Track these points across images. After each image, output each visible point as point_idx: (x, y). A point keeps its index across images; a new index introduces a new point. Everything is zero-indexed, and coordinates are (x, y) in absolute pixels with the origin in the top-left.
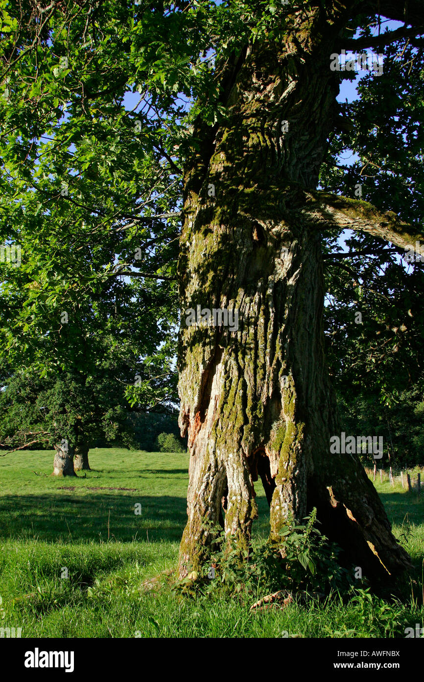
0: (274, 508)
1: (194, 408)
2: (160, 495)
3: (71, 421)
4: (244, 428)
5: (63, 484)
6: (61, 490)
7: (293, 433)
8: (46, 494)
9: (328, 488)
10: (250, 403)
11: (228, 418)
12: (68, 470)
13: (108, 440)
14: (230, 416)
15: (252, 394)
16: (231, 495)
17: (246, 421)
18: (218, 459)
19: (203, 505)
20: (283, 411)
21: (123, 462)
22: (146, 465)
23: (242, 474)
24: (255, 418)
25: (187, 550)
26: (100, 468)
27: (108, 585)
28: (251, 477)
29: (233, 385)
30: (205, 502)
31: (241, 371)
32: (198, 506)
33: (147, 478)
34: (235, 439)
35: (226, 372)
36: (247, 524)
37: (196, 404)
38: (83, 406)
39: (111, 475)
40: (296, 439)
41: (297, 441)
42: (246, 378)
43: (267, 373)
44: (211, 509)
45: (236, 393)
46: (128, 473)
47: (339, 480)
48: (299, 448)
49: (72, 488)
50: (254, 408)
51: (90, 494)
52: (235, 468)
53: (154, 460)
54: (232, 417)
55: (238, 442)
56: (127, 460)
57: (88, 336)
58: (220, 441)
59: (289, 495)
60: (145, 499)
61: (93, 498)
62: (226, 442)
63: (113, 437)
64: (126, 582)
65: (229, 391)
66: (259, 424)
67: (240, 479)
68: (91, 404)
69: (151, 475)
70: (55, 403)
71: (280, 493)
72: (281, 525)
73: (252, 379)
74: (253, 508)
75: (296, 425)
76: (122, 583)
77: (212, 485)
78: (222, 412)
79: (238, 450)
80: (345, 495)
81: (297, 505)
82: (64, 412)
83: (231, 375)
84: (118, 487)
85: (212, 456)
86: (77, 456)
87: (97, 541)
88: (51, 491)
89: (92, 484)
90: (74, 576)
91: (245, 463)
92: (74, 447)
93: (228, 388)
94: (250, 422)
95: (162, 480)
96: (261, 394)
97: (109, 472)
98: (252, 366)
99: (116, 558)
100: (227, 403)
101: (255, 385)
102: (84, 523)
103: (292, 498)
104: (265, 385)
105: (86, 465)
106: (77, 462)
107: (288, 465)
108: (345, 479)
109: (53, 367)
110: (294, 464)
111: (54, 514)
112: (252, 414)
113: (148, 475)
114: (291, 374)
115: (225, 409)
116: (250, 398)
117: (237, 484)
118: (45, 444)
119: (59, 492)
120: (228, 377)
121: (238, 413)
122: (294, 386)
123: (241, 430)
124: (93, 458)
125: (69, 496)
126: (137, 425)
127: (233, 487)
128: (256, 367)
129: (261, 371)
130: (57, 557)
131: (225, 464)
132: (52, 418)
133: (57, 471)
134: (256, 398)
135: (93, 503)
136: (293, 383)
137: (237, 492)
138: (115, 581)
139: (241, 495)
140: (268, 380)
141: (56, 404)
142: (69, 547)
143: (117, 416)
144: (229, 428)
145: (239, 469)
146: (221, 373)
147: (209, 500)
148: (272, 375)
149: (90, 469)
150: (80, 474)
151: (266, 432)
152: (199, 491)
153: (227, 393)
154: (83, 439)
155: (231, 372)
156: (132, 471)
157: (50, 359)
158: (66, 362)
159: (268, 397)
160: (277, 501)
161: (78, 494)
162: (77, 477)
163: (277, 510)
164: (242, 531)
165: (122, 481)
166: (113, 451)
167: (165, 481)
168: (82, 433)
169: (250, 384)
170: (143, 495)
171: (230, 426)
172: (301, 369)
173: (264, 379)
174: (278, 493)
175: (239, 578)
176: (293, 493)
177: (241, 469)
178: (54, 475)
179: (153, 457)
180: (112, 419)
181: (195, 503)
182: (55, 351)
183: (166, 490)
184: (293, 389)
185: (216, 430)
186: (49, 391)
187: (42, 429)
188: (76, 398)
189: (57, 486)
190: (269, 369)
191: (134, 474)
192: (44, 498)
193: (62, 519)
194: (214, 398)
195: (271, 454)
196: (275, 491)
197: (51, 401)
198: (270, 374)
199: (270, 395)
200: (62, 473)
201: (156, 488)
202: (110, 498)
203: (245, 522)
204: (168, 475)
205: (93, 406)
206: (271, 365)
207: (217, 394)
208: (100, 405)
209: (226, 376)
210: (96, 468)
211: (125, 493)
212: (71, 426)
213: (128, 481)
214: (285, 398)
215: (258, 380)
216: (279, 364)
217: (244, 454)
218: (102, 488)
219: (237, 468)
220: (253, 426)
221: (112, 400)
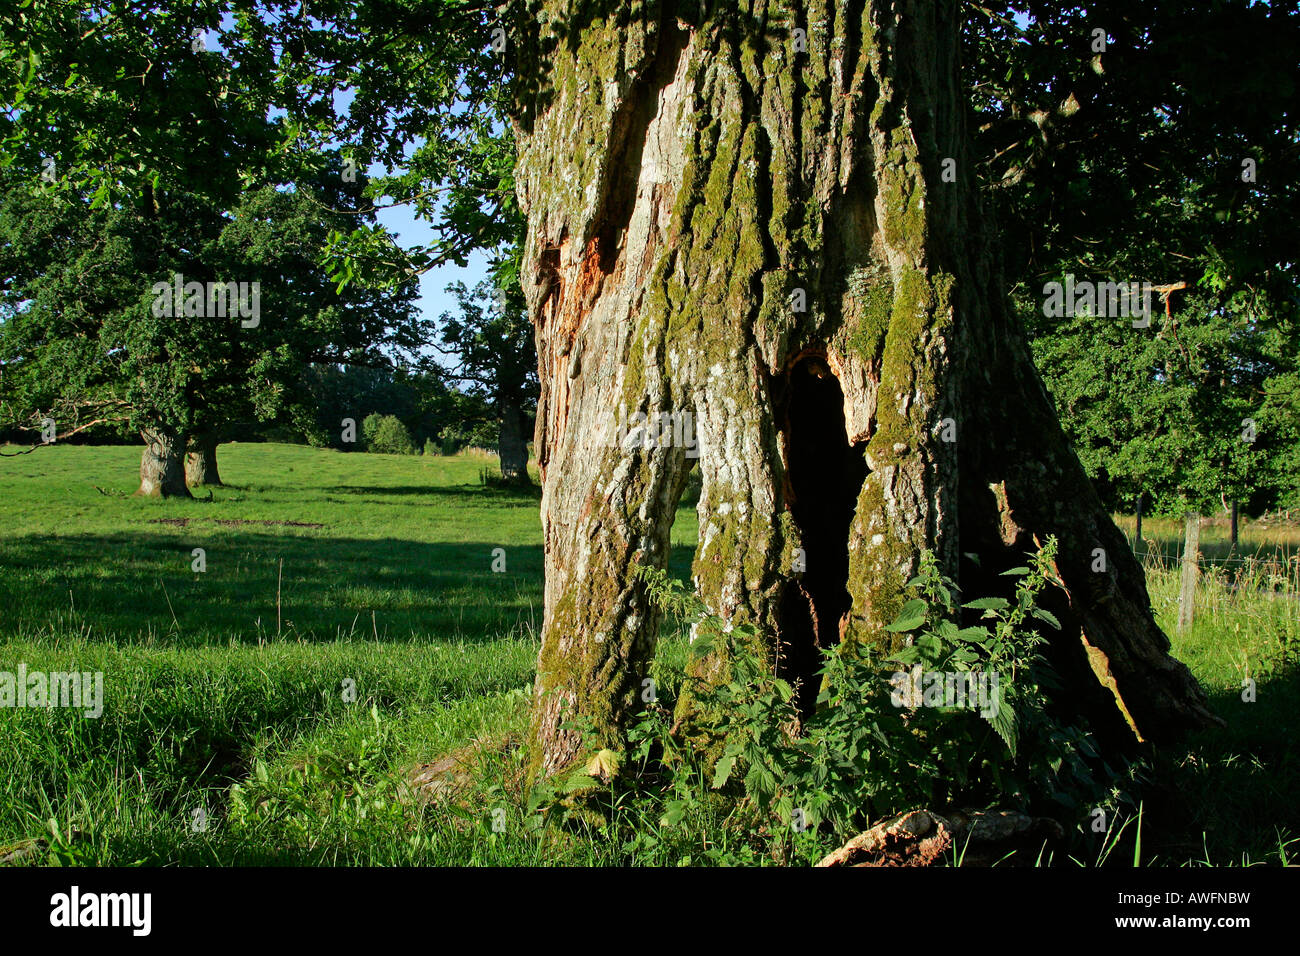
0: (863, 540)
1: (583, 223)
2: (376, 536)
3: (179, 378)
4: (765, 279)
5: (161, 513)
6: (157, 525)
7: (921, 304)
8: (122, 533)
9: (993, 486)
10: (781, 205)
11: (708, 247)
12: (173, 485)
13: (261, 420)
14: (717, 242)
15: (789, 177)
16: (713, 497)
17: (771, 260)
18: (674, 379)
19: (621, 530)
20: (880, 236)
21: (291, 470)
22: (341, 477)
23: (755, 430)
24: (799, 249)
25: (571, 676)
26: (243, 482)
27: (294, 778)
28: (785, 440)
29: (724, 143)
30: (628, 522)
31: (751, 104)
32: (604, 533)
33: (344, 502)
34: (735, 315)
35: (699, 104)
36: (768, 593)
37: (590, 210)
38: (205, 345)
39: (267, 495)
40: (931, 322)
41: (935, 330)
42: (769, 123)
43: (835, 113)
44: (648, 544)
45: (735, 168)
46: (301, 492)
47: (1030, 465)
48: (942, 350)
49: (182, 522)
50: (794, 220)
51: (223, 534)
52: (732, 411)
53: (357, 468)
54: (724, 245)
55: (742, 326)
56: (298, 466)
57: (224, 96)
58: (682, 321)
59: (915, 499)
60: (343, 545)
61: (229, 540)
62: (701, 326)
63: (272, 413)
64: (351, 767)
65: (708, 164)
66: (811, 271)
67: (748, 447)
68: (223, 339)
69: (352, 497)
70: (142, 336)
71: (888, 493)
72: (889, 596)
73: (788, 127)
74: (788, 541)
75: (928, 277)
76: (339, 773)
77: (653, 467)
78: (687, 228)
79: (742, 354)
80: (1043, 509)
81: (939, 532)
82: (163, 357)
83: (714, 113)
84: (284, 521)
85: (652, 373)
86: (193, 455)
87: (250, 639)
88: (134, 526)
89: (226, 514)
90: (187, 744)
91: (763, 395)
92: (186, 436)
93: (706, 155)
94: (783, 262)
95: (376, 506)
96: (813, 175)
97: (262, 490)
98: (787, 85)
99: (303, 686)
100: (703, 201)
101: (797, 148)
102: (210, 594)
103: (924, 510)
104: (829, 151)
105: (211, 475)
106: (193, 469)
107: (911, 403)
108: (1046, 461)
109: (127, 180)
110: (929, 401)
111: (139, 575)
112: (789, 236)
113: (344, 497)
114: (906, 122)
115: (697, 220)
116: (780, 186)
117: (735, 463)
118: (121, 429)
119: (150, 528)
120: (707, 119)
121: (744, 232)
122: (917, 159)
123: (755, 285)
124: (227, 462)
125: (174, 537)
126: (319, 395)
127: (723, 473)
128: (800, 91)
129: (817, 105)
130: (136, 687)
131: (697, 397)
132: (135, 369)
133: (148, 486)
134: (800, 189)
135: (228, 552)
136: (912, 151)
137: (736, 489)
138: (316, 768)
139: (749, 500)
140: (838, 133)
141: (146, 339)
142: (173, 656)
143: (280, 368)
144: (712, 280)
145: (746, 414)
146: (682, 106)
147: (642, 514)
148: (849, 120)
149: (221, 484)
150: (200, 492)
151: (827, 300)
152: (606, 483)
153: (702, 170)
154: (204, 418)
155: (714, 104)
156: (312, 488)
157: (118, 157)
158: (162, 167)
159: (837, 187)
160: (875, 519)
161: (195, 534)
162: (193, 498)
163: (877, 549)
164: (753, 614)
165: (291, 508)
166: (270, 448)
167: (383, 509)
168: (201, 405)
169: (780, 145)
170: (339, 537)
171: (715, 273)
172: (931, 114)
173: (823, 129)
174: (877, 493)
175: (791, 779)
176: (929, 494)
177: (752, 415)
178: (141, 494)
179: (353, 463)
180: (271, 373)
181: (595, 524)
182: (132, 136)
183: (388, 527)
184: (914, 168)
185: (666, 286)
186: (127, 309)
187: (114, 395)
188: (190, 326)
189: (149, 518)
190: (843, 102)
191: (315, 494)
192: (117, 541)
193: (156, 586)
194: (648, 192)
195: (846, 369)
196: (866, 487)
197: (133, 331)
198: (842, 116)
199: (844, 182)
200: (158, 491)
201: (366, 523)
202: (266, 543)
203: (763, 587)
204: (387, 498)
205: (226, 343)
206: (847, 86)
207: (661, 180)
208: (242, 344)
209: (700, 114)
210: (232, 482)
211: (300, 532)
212: (179, 388)
213: (304, 508)
214: (888, 195)
215: (807, 133)
216: (870, 88)
217: (762, 367)
218: (248, 522)
219: (739, 410)
220: (792, 275)
221: (270, 332)
